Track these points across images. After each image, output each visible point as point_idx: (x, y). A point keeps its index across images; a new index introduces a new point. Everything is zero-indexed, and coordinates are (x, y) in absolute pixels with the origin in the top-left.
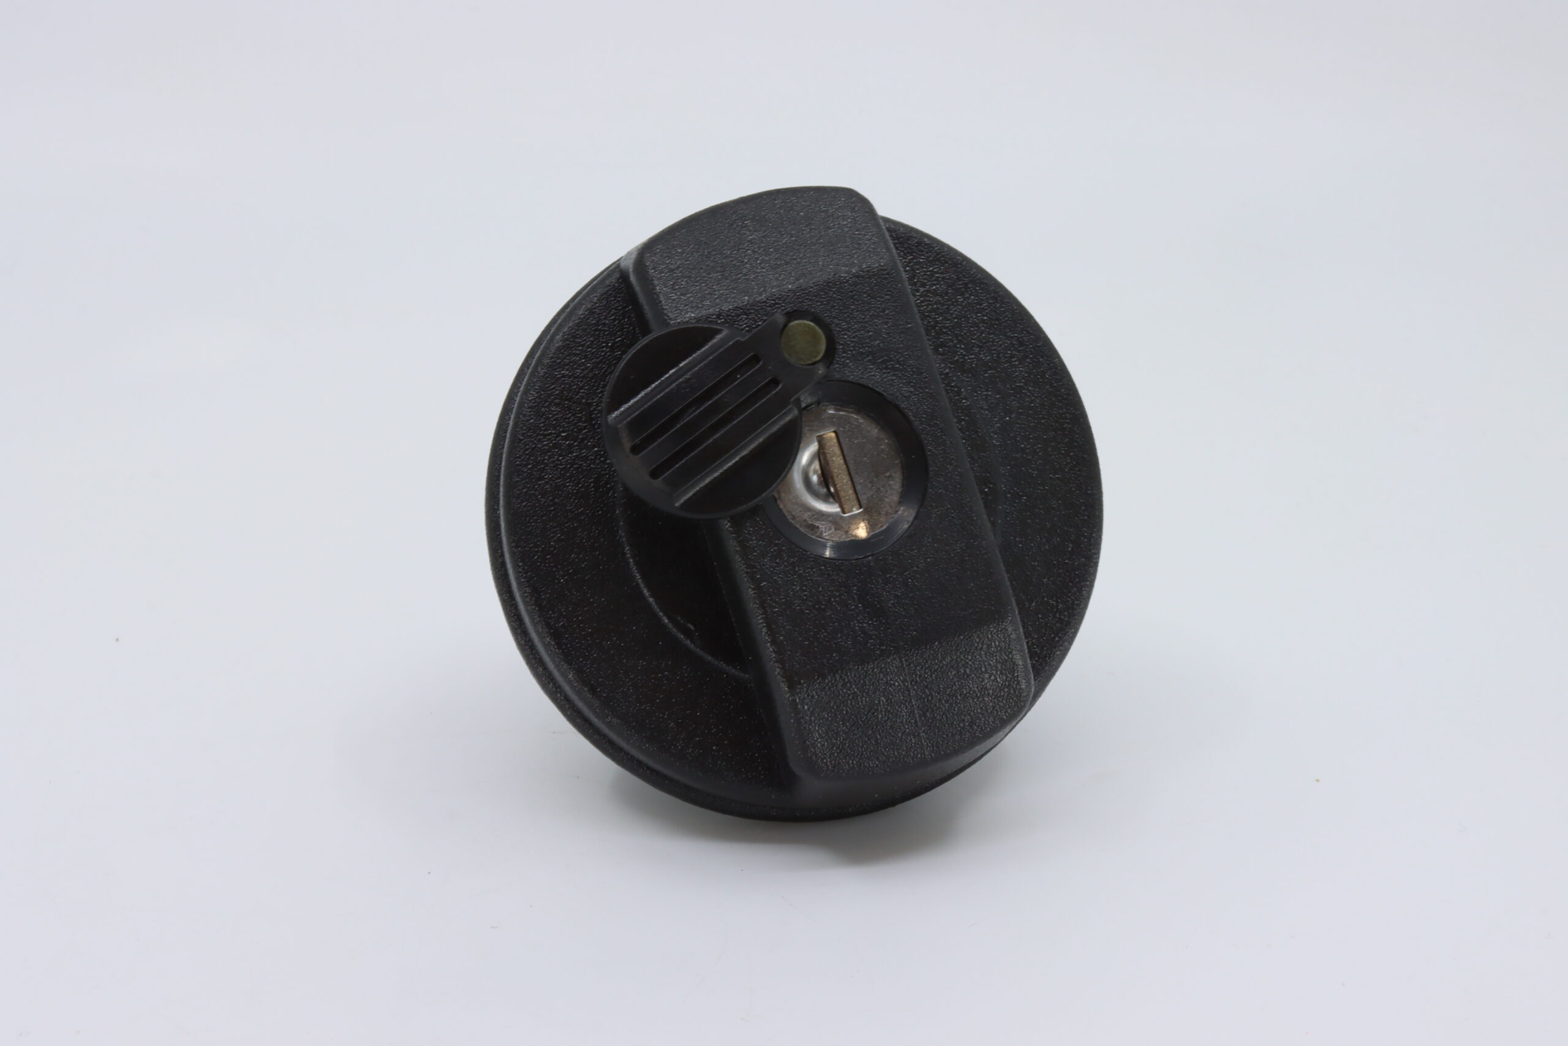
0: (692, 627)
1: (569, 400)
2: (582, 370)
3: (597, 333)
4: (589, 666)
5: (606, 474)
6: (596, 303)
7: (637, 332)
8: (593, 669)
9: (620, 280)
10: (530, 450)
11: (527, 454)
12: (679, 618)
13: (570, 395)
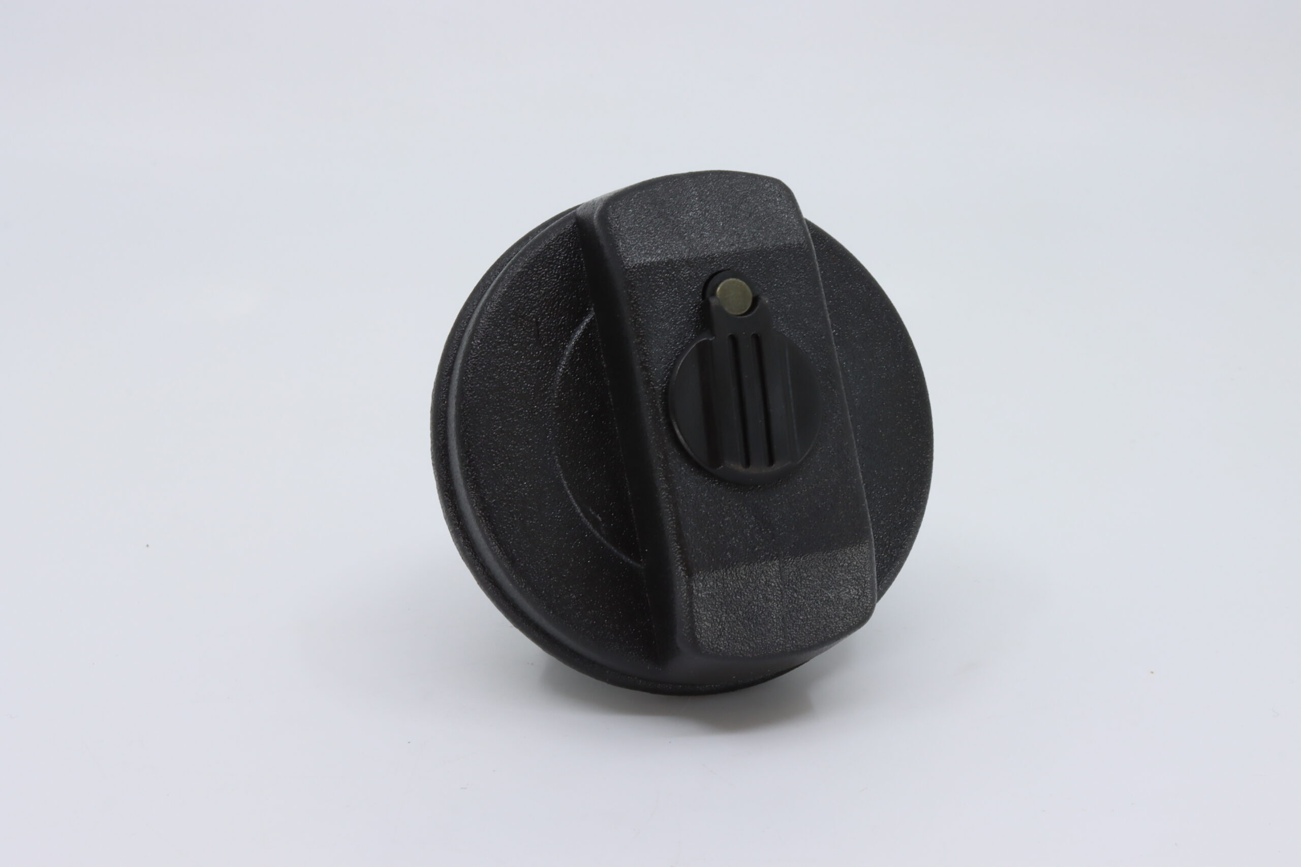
0: (600, 519)
1: (522, 317)
2: (535, 294)
3: (551, 266)
4: (512, 539)
5: (545, 383)
6: (553, 241)
7: (584, 270)
8: (515, 542)
9: (575, 226)
10: (486, 353)
11: (483, 356)
12: (591, 510)
13: (524, 313)
